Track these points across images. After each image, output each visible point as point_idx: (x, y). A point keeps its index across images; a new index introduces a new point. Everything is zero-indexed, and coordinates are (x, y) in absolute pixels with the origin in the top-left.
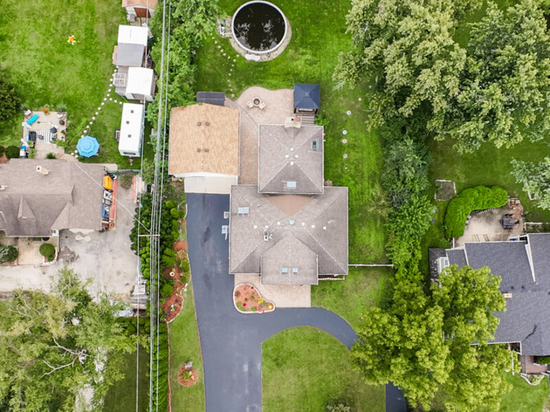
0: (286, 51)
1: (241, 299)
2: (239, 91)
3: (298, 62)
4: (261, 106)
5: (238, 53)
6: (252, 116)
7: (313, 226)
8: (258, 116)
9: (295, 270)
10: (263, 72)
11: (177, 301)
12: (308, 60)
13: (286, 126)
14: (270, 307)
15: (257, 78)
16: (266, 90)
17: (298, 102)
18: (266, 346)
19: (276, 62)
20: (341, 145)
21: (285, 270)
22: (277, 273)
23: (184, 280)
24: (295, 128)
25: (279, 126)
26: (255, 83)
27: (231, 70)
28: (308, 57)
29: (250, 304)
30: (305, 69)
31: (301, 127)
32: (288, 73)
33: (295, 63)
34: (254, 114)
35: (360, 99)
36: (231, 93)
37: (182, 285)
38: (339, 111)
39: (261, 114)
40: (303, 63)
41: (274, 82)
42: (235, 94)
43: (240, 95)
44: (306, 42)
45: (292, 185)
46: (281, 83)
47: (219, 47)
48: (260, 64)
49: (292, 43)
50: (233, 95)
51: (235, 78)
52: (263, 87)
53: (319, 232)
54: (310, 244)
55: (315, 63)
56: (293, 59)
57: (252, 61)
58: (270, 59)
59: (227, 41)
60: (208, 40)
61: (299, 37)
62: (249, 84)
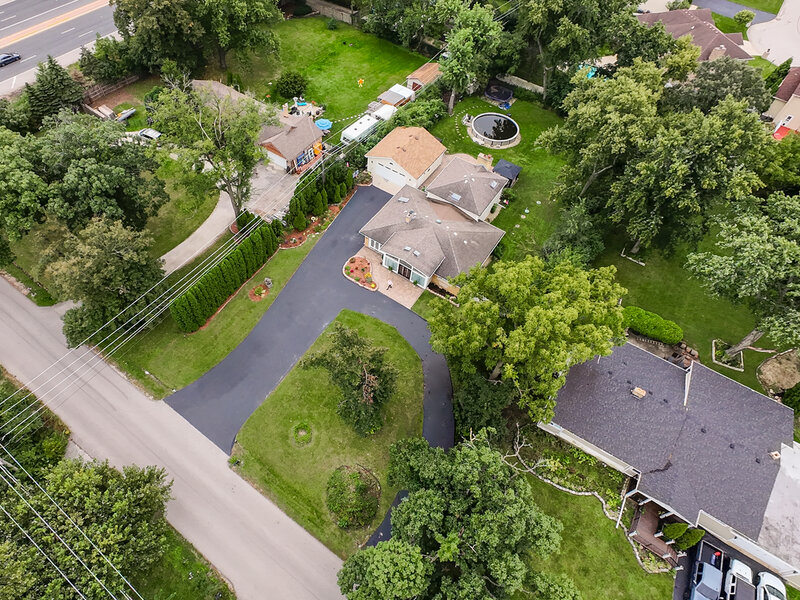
0: (508, 149)
1: (353, 266)
5: (468, 135)
7: (456, 234)
9: (418, 253)
10: (481, 151)
11: (300, 239)
14: (373, 286)
15: (474, 152)
17: (498, 168)
18: (345, 314)
19: (495, 151)
20: (519, 218)
21: (408, 248)
22: (400, 248)
23: (318, 230)
24: (483, 167)
26: (470, 153)
27: (457, 140)
28: (524, 159)
29: (357, 274)
31: (489, 172)
37: (314, 231)
44: (528, 152)
45: (457, 197)
47: (457, 127)
48: (481, 147)
49: (518, 147)
51: (456, 145)
53: (459, 242)
54: (444, 246)
56: (510, 155)
57: (476, 143)
58: (491, 148)
59: (465, 127)
60: (452, 121)
61: (525, 147)
62: (465, 151)
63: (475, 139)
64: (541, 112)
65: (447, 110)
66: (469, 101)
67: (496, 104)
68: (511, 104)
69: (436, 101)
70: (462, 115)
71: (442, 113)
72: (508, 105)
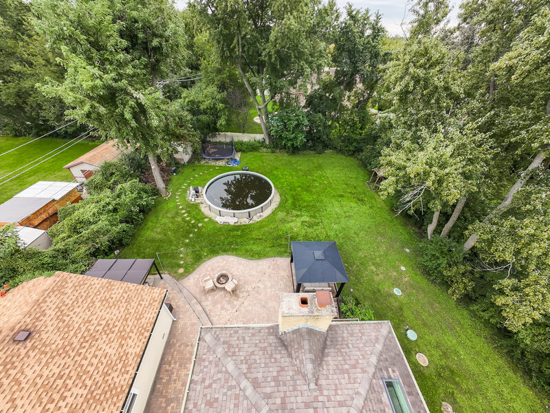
0: (274, 213)
2: (193, 264)
3: (292, 224)
4: (229, 286)
5: (206, 218)
6: (207, 309)
8: (222, 308)
10: (240, 236)
12: (306, 222)
13: (285, 327)
15: (230, 244)
16: (243, 261)
17: (304, 271)
19: (261, 225)
24: (311, 332)
25: (260, 330)
26: (225, 251)
27: (191, 235)
28: (306, 219)
30: (304, 232)
31: (331, 327)
32: (279, 237)
33: (288, 226)
34: (215, 303)
35: (403, 268)
36: (179, 266)
38: (379, 291)
39: (229, 302)
40: (299, 224)
41: (255, 248)
42: (186, 268)
43: (194, 270)
44: (299, 206)
46: (268, 249)
47: (184, 211)
48: (236, 228)
49: (281, 206)
50: (181, 270)
51: (193, 246)
52: (237, 255)
55: (317, 224)
56: (284, 221)
57: (226, 225)
58: (251, 222)
59: (196, 206)
60: (171, 205)
61: (290, 201)
62: (214, 252)
63: (219, 220)
64: (272, 156)
65: (156, 192)
66: (187, 171)
67: (222, 163)
68: (238, 159)
69: (127, 185)
70: (185, 191)
71: (145, 200)
72: (235, 160)
